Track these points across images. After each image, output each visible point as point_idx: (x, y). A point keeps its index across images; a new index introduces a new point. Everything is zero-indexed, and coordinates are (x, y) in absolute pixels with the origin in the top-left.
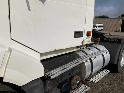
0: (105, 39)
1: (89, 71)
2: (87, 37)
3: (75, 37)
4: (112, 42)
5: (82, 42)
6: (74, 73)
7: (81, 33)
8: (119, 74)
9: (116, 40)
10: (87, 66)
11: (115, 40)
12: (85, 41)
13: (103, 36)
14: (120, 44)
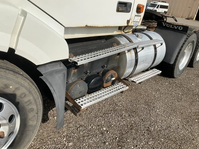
0: (164, 25)
1: (131, 67)
2: (137, 14)
3: (118, 11)
4: (174, 30)
5: (128, 21)
6: (108, 66)
7: (128, 5)
8: (174, 79)
9: (181, 28)
10: (129, 61)
11: (179, 28)
12: (133, 20)
13: (163, 19)
14: (185, 34)
